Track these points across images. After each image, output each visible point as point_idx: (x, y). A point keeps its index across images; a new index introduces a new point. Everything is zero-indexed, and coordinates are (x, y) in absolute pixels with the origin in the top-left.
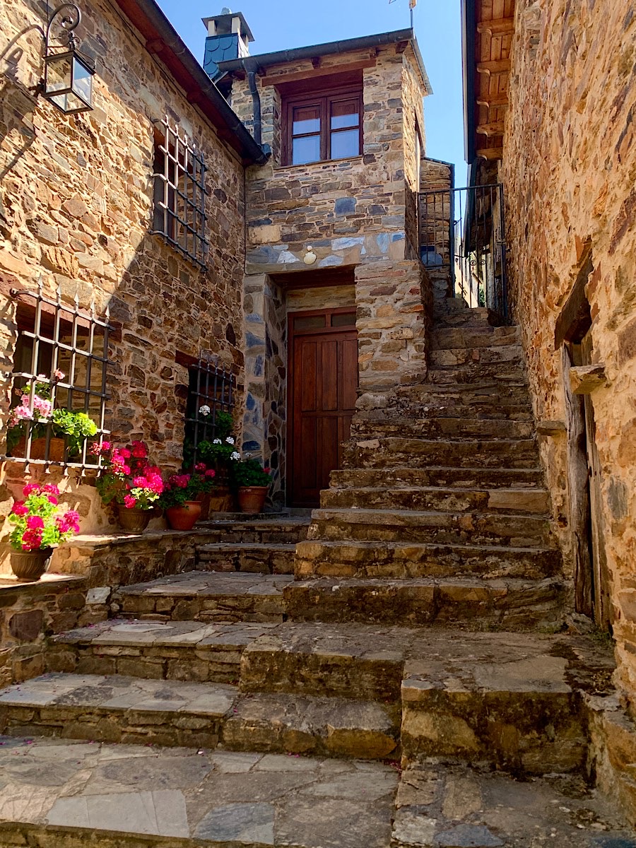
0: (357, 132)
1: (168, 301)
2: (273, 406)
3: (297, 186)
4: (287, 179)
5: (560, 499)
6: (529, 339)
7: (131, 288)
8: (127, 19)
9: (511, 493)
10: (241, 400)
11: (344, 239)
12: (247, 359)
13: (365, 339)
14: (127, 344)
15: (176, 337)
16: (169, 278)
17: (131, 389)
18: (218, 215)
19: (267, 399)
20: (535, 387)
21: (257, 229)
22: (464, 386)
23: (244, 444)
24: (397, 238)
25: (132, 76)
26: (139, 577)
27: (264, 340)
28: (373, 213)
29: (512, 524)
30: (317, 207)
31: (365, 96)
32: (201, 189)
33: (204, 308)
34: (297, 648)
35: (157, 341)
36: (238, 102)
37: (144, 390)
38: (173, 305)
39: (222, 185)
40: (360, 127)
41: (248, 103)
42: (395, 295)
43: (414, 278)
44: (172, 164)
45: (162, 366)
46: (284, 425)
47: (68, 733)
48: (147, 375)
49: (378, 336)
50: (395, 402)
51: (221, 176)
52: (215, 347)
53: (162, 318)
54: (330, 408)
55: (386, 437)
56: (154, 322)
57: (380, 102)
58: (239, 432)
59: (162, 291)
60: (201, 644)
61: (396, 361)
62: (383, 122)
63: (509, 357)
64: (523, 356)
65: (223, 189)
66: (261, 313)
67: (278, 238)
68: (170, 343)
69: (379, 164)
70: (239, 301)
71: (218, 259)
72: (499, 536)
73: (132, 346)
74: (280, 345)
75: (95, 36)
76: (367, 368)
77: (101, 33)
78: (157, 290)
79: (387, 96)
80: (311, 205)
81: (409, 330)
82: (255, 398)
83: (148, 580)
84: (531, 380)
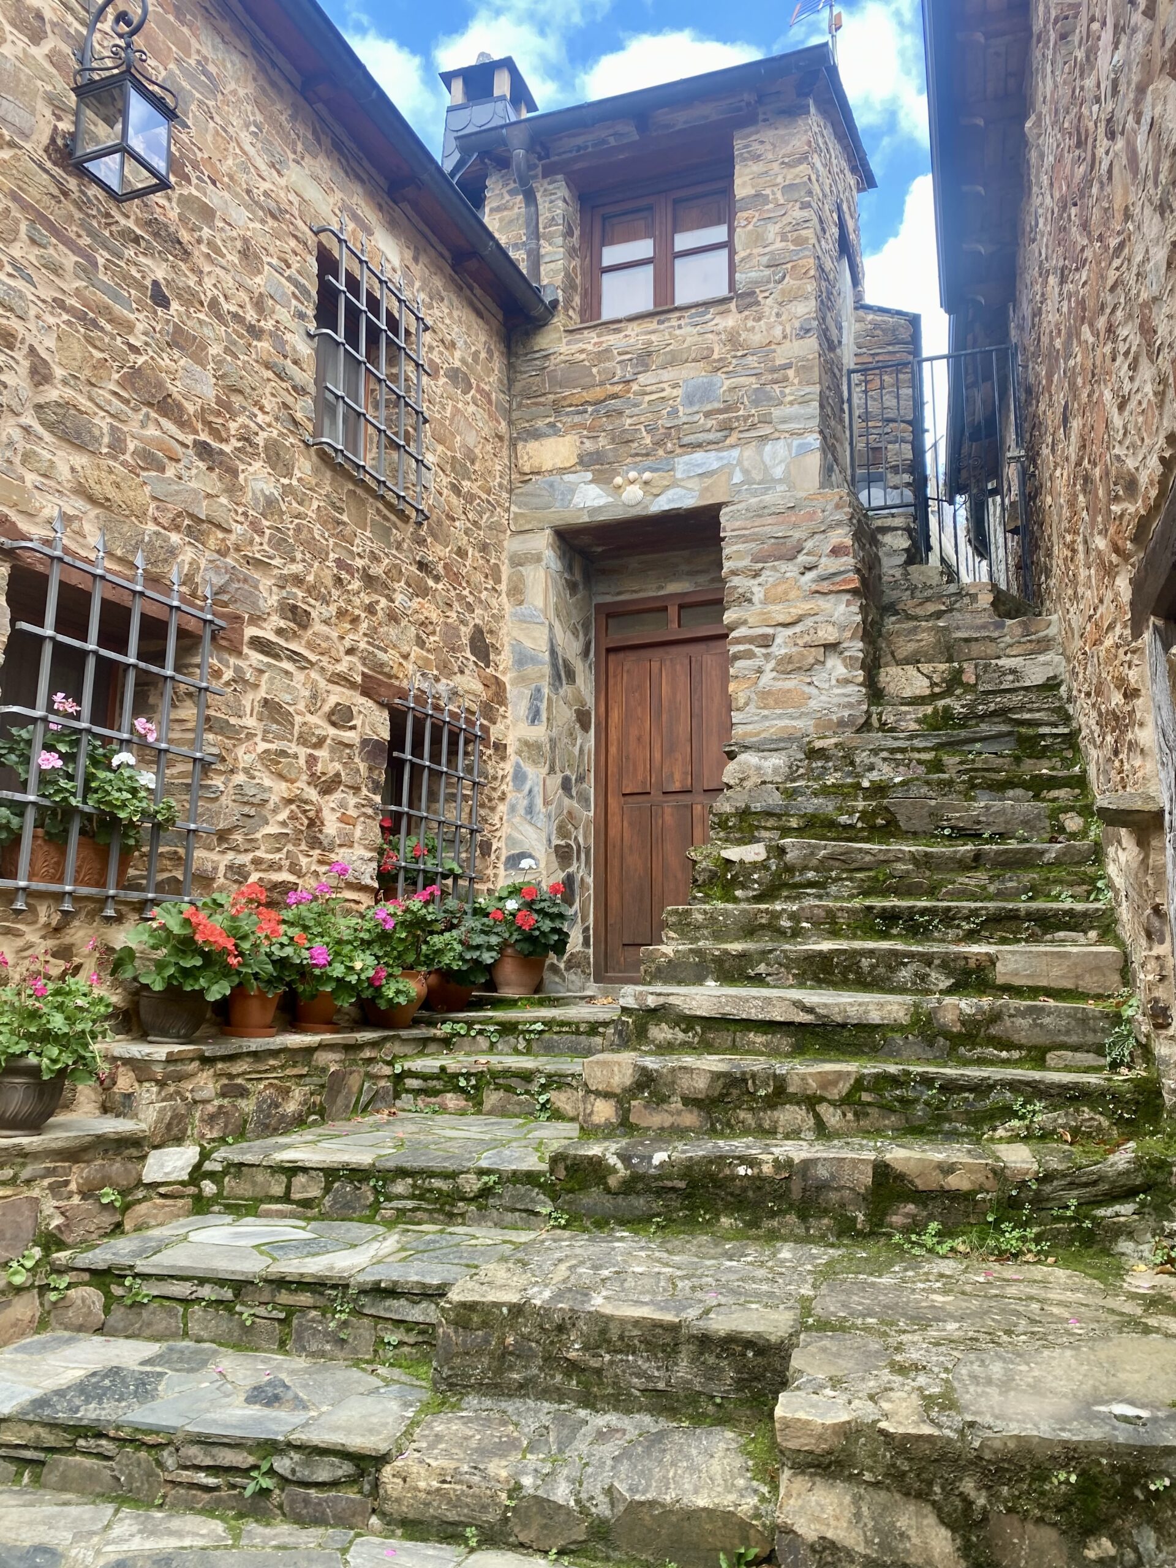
0: (724, 253)
1: (344, 575)
2: (566, 785)
3: (608, 359)
4: (590, 347)
5: (1152, 965)
6: (1077, 636)
7: (266, 547)
8: (261, 35)
9: (1046, 953)
10: (500, 773)
11: (699, 456)
12: (511, 692)
13: (741, 648)
14: (256, 657)
15: (363, 645)
16: (347, 531)
17: (262, 746)
18: (453, 416)
19: (552, 770)
20: (1092, 732)
21: (532, 446)
22: (943, 736)
23: (508, 859)
24: (803, 451)
25: (271, 143)
26: (267, 1126)
27: (546, 656)
28: (756, 403)
29: (1047, 1020)
30: (647, 398)
31: (738, 181)
32: (417, 365)
33: (422, 591)
34: (558, 1296)
35: (322, 654)
36: (498, 209)
37: (293, 748)
38: (356, 585)
39: (463, 361)
40: (728, 245)
41: (516, 210)
42: (801, 559)
43: (839, 524)
44: (353, 313)
45: (332, 700)
46: (588, 822)
47: (53, 1478)
48: (298, 719)
49: (766, 641)
50: (801, 771)
51: (460, 344)
52: (445, 669)
53: (333, 609)
54: (677, 786)
55: (782, 837)
56: (314, 614)
57: (768, 191)
58: (498, 834)
59: (332, 556)
60: (361, 1278)
61: (807, 689)
62: (772, 231)
63: (1036, 676)
64: (1066, 676)
65: (464, 369)
66: (539, 603)
67: (574, 460)
68: (349, 658)
69: (766, 309)
70: (498, 581)
71: (454, 499)
72: (1020, 1047)
73: (266, 659)
74: (579, 666)
75: (193, 62)
76: (747, 704)
77: (206, 58)
78: (320, 555)
79: (779, 179)
80: (635, 394)
81: (830, 628)
82: (530, 770)
83: (286, 1132)
84: (1083, 720)
